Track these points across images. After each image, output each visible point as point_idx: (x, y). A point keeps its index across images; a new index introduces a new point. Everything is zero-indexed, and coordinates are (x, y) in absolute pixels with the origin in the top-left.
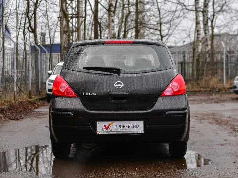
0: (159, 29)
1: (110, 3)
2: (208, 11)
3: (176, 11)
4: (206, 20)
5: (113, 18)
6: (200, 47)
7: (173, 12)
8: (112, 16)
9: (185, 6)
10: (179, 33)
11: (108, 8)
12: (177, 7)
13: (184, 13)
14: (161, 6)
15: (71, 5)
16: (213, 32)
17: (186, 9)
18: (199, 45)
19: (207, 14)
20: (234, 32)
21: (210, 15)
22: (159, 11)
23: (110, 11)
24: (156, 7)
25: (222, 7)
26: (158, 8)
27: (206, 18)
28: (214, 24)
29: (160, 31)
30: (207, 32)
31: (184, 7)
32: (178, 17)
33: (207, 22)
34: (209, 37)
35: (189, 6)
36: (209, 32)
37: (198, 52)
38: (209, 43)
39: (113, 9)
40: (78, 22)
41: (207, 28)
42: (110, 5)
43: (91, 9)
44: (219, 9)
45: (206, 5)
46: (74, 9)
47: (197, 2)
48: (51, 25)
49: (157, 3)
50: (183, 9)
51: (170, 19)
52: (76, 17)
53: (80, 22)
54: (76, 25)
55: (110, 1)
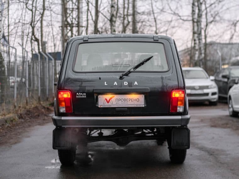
2: (201, 21)
3: (171, 21)
4: (199, 30)
5: (114, 28)
6: (197, 56)
7: (168, 22)
8: (114, 26)
9: (180, 16)
11: (109, 18)
12: (172, 18)
15: (71, 14)
16: (206, 40)
17: (181, 19)
18: (196, 54)
22: (155, 21)
23: (112, 21)
24: (153, 17)
25: (214, 18)
26: (155, 18)
27: (199, 28)
31: (179, 18)
32: (173, 27)
33: (201, 32)
34: (202, 45)
35: (184, 16)
36: (202, 41)
38: (203, 52)
39: (114, 19)
40: (78, 31)
41: (200, 38)
42: (112, 16)
43: (92, 19)
44: (212, 19)
45: (200, 16)
46: (74, 18)
47: (194, 12)
48: (56, 34)
49: (153, 13)
50: (178, 19)
51: (166, 29)
52: (76, 27)
53: (81, 32)
54: (77, 34)
55: (111, 12)
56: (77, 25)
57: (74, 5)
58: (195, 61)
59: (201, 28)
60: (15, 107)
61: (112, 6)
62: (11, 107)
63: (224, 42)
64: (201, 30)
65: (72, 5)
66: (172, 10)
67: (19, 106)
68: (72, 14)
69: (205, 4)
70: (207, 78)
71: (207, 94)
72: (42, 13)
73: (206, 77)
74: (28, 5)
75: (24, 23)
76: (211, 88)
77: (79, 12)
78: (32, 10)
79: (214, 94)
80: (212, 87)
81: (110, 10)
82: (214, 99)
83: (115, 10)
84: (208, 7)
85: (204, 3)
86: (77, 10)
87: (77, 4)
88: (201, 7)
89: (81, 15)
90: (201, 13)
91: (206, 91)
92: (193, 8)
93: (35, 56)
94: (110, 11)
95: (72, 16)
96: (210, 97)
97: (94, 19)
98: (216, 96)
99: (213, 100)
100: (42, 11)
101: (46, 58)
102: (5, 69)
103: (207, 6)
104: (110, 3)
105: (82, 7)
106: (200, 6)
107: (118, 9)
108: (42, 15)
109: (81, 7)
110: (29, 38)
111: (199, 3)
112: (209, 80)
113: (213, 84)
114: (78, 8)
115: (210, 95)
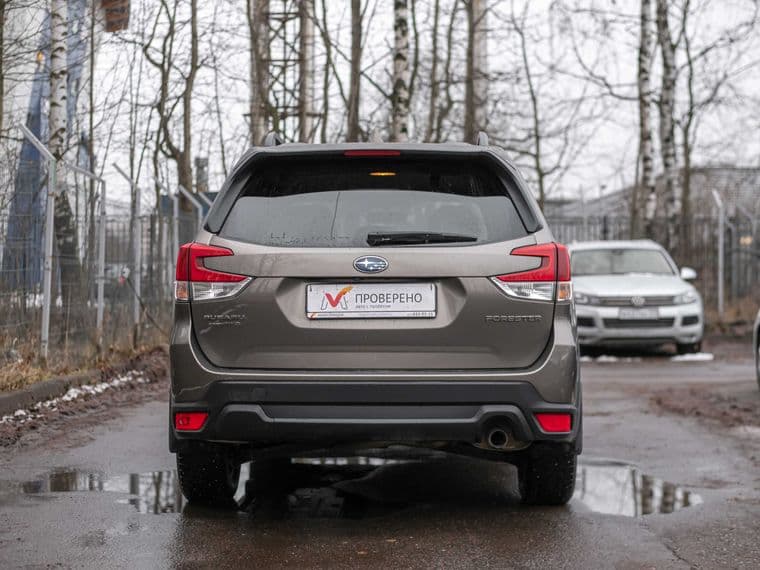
0: (533, 150)
1: (398, 76)
2: (673, 101)
3: (581, 100)
4: (668, 127)
5: (404, 120)
6: (652, 206)
7: (574, 102)
8: (402, 116)
9: (607, 85)
10: (589, 165)
11: (390, 91)
12: (585, 90)
13: (606, 107)
14: (540, 85)
15: (281, 79)
16: (687, 160)
17: (612, 94)
18: (649, 200)
19: (672, 110)
20: (751, 161)
21: (680, 110)
22: (534, 99)
23: (397, 100)
25: (715, 90)
26: (532, 92)
27: (668, 120)
28: (690, 139)
29: (537, 157)
30: (671, 161)
31: (606, 90)
32: (589, 119)
33: (672, 133)
34: (675, 175)
35: (619, 86)
36: (676, 161)
37: (645, 219)
38: (678, 192)
39: (404, 95)
40: (301, 128)
41: (671, 151)
42: (399, 84)
43: (342, 93)
44: (706, 94)
45: (669, 84)
46: (289, 91)
47: (644, 76)
48: (230, 136)
49: (529, 76)
50: (603, 95)
51: (565, 124)
52: (295, 115)
53: (308, 129)
54: (297, 139)
55: (396, 73)
56: (297, 112)
57: (288, 49)
58: (647, 223)
59: (672, 120)
60: (98, 349)
61: (399, 57)
62: (88, 351)
63: (745, 164)
64: (673, 127)
65: (285, 52)
66: (585, 67)
67: (111, 346)
68: (285, 78)
69: (687, 49)
70: (674, 273)
71: (669, 322)
72: (187, 76)
73: (669, 270)
74: (149, 50)
75: (137, 105)
76: (683, 303)
77: (303, 72)
78: (161, 66)
79: (689, 320)
80: (685, 300)
81: (390, 66)
82: (692, 335)
83: (407, 69)
84: (695, 59)
85: (683, 45)
86: (297, 67)
87: (297, 46)
88: (673, 58)
89: (309, 81)
90: (672, 76)
91: (665, 312)
92: (640, 60)
93: (164, 202)
94: (391, 72)
95: (284, 84)
96: (678, 330)
97: (347, 93)
98: (697, 328)
99: (686, 340)
100: (189, 69)
101: (196, 210)
102: (76, 240)
103: (693, 54)
104: (392, 45)
105: (313, 57)
106: (669, 54)
107: (416, 64)
108: (189, 81)
109: (308, 56)
110: (149, 148)
111: (667, 45)
112: (677, 279)
113: (690, 291)
114: (301, 60)
115: (678, 323)
